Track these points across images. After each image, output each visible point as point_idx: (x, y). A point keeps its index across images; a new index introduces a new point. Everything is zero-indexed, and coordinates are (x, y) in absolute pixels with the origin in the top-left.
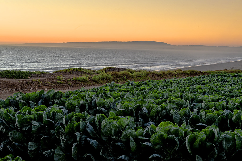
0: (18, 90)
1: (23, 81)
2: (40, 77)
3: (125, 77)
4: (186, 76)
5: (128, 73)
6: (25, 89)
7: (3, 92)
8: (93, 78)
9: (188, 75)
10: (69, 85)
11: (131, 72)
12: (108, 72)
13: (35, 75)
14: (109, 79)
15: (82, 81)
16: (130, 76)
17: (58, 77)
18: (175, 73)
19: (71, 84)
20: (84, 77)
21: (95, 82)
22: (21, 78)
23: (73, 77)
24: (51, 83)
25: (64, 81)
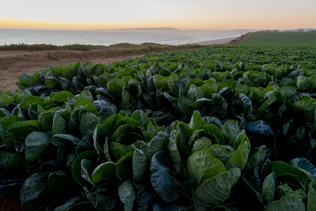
0: (82, 59)
1: (86, 52)
2: (99, 49)
3: (157, 49)
4: (193, 48)
5: (158, 46)
6: (87, 58)
7: (70, 61)
8: (136, 50)
9: (194, 47)
10: (120, 54)
11: (160, 46)
12: (146, 46)
13: (95, 48)
14: (147, 51)
15: (129, 52)
16: (160, 49)
17: (112, 48)
18: (187, 46)
19: (121, 54)
20: (130, 49)
21: (137, 52)
22: (85, 50)
23: (122, 49)
24: (107, 54)
25: (116, 52)
